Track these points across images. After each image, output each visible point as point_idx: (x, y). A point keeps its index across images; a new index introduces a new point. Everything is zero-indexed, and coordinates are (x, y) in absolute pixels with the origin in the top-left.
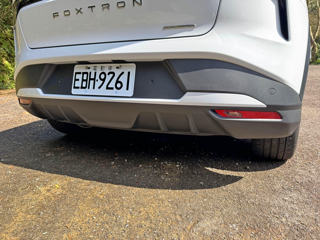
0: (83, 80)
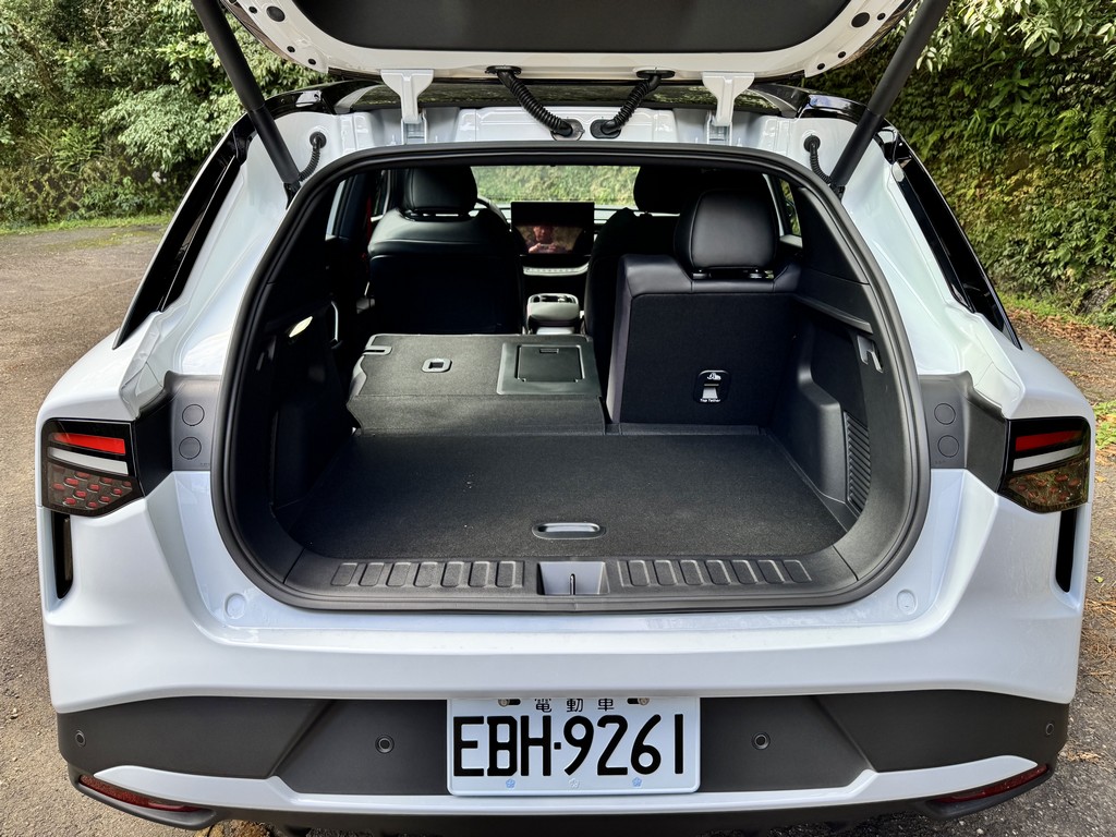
0: (495, 746)
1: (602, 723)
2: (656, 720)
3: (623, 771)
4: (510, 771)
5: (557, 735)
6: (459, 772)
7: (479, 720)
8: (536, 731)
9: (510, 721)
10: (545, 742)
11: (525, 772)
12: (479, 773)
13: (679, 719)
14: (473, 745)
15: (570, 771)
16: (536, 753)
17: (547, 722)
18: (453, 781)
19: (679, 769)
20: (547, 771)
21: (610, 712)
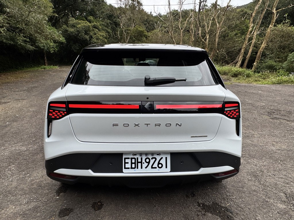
0: (132, 163)
1: (152, 159)
2: (162, 158)
3: (156, 168)
5: (144, 161)
6: (125, 168)
7: (129, 158)
9: (135, 158)
10: (141, 162)
11: (137, 168)
12: (129, 168)
13: (166, 158)
14: (128, 163)
15: (146, 168)
17: (142, 158)
19: (166, 167)
20: (142, 168)
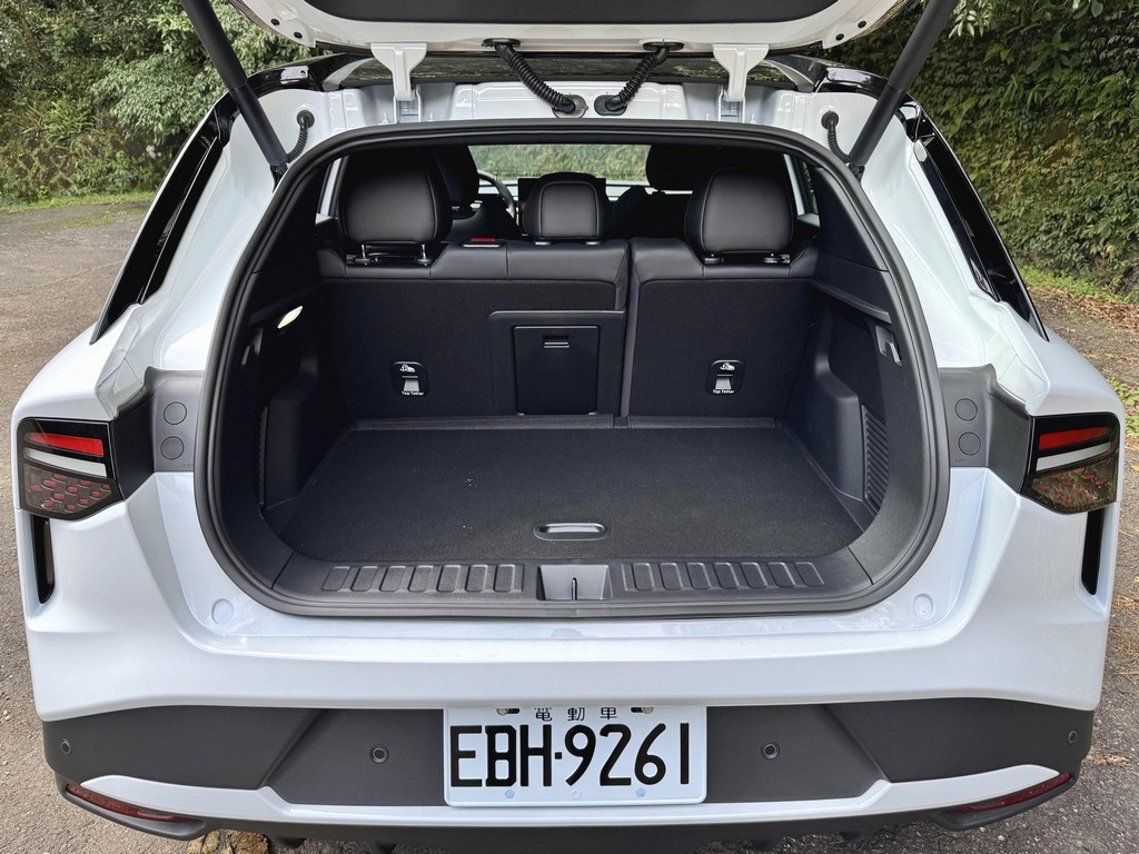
0: (493, 756)
1: (605, 732)
2: (660, 728)
3: (626, 782)
4: (510, 782)
6: (456, 782)
7: (477, 730)
8: (536, 741)
9: (509, 730)
10: (545, 751)
11: (525, 782)
12: (477, 783)
13: (685, 729)
14: (471, 754)
15: (572, 781)
16: (536, 762)
17: (547, 730)
18: (450, 792)
19: (685, 779)
20: (547, 781)
21: (612, 721)
